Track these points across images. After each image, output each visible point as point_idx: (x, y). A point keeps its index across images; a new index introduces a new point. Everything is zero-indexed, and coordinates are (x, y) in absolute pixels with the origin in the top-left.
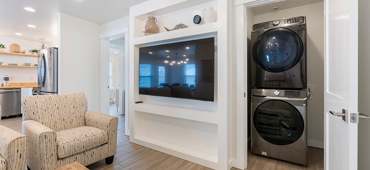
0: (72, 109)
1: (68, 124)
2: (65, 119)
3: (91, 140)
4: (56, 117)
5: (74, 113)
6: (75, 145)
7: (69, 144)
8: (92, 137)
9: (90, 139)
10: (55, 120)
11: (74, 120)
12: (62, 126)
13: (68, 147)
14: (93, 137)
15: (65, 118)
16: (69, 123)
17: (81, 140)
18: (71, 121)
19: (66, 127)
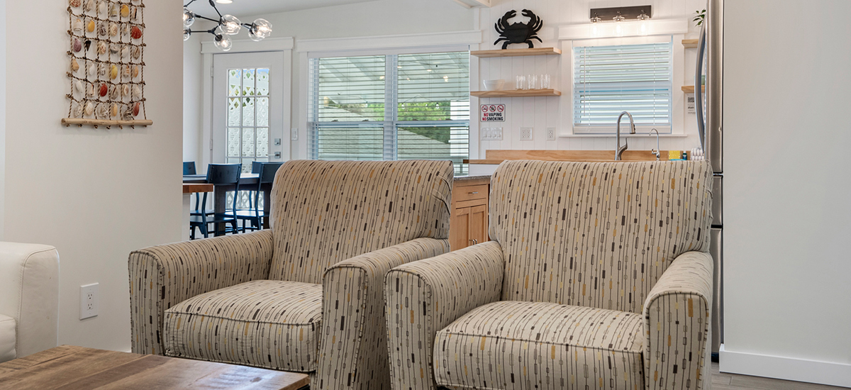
0: (612, 226)
1: (584, 285)
2: (578, 264)
3: (544, 359)
4: (550, 248)
5: (617, 247)
6: (480, 353)
7: (464, 341)
8: (553, 349)
9: (544, 354)
10: (543, 257)
11: (612, 275)
12: (561, 285)
13: (458, 352)
14: (557, 353)
15: (577, 256)
16: (589, 283)
17: (509, 343)
18: (599, 276)
19: (576, 296)
